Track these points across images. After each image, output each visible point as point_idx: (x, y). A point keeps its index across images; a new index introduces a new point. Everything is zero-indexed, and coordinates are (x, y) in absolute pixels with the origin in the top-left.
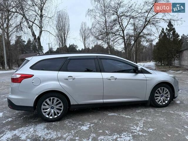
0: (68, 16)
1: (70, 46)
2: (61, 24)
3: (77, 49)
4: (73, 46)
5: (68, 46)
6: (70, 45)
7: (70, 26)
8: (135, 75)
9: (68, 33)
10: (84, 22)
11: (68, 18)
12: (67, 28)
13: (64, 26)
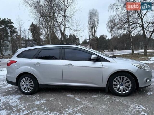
0: (98, 13)
1: (100, 37)
2: (92, 19)
3: (107, 39)
4: (103, 37)
5: (98, 37)
6: (100, 35)
7: (99, 20)
8: (94, 63)
9: (98, 26)
10: (111, 15)
11: (98, 14)
12: (97, 22)
13: (94, 21)
